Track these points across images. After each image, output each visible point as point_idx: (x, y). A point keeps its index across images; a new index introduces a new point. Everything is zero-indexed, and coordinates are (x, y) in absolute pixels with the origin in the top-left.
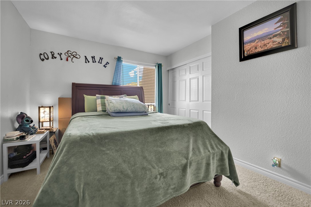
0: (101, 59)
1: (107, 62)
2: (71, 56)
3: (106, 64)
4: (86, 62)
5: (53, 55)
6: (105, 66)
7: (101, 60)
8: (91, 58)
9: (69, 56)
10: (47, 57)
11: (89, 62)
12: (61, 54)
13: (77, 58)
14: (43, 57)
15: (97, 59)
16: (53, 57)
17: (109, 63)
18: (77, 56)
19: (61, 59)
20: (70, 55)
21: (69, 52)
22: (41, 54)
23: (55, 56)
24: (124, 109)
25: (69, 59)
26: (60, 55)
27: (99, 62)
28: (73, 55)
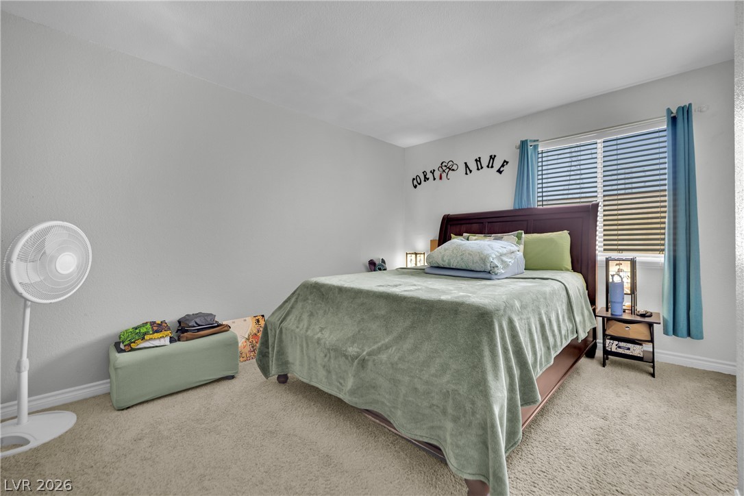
0: (492, 158)
1: (505, 161)
2: (447, 168)
3: (503, 166)
4: (466, 174)
5: (425, 176)
6: (500, 171)
7: (492, 160)
8: (475, 162)
9: (444, 171)
10: (419, 182)
11: (471, 171)
12: (434, 170)
13: (453, 170)
14: (416, 183)
15: (485, 162)
16: (426, 179)
17: (507, 163)
18: (455, 167)
19: (434, 179)
20: (444, 168)
21: (444, 164)
22: (414, 179)
23: (427, 177)
24: (444, 261)
25: (444, 175)
26: (433, 173)
27: (488, 167)
28: (449, 168)
